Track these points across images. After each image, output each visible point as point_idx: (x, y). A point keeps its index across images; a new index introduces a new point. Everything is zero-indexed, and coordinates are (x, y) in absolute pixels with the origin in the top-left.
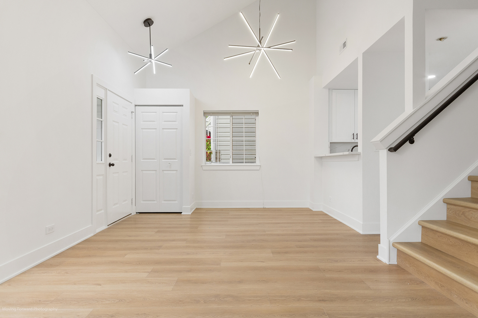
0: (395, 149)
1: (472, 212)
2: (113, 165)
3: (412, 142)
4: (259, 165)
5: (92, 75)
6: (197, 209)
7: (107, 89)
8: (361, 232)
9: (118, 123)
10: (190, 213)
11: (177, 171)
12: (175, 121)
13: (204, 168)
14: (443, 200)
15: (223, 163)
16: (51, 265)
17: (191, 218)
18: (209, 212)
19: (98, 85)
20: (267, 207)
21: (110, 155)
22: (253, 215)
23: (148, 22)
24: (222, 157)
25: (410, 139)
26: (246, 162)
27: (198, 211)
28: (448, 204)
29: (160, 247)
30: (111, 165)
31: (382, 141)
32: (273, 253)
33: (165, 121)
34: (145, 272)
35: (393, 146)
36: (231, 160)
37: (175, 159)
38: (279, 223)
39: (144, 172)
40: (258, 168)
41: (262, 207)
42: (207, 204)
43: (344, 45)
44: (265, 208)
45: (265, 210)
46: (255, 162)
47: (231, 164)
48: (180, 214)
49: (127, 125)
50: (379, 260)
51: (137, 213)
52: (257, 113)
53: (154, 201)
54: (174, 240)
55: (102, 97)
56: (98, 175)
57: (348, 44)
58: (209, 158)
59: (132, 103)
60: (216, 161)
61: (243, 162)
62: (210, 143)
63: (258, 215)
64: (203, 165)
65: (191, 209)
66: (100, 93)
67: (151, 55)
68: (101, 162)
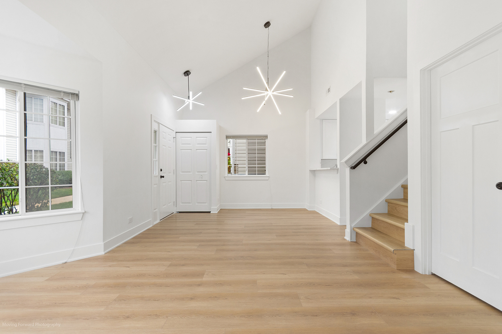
0: (354, 168)
1: (400, 207)
2: (163, 177)
3: (366, 163)
4: (268, 176)
5: (151, 115)
6: (221, 209)
7: (159, 123)
8: (339, 224)
9: (166, 146)
10: (217, 212)
11: (207, 181)
12: (205, 144)
13: (227, 179)
14: (386, 200)
15: (241, 175)
16: (133, 243)
17: (217, 215)
18: (230, 211)
19: (155, 121)
20: (273, 208)
21: (161, 170)
22: (264, 213)
23: (187, 73)
24: (240, 169)
25: (364, 160)
26: (258, 174)
27: (222, 211)
28: (389, 203)
29: (201, 233)
30: (162, 177)
31: (346, 162)
32: (277, 236)
33: (198, 144)
34: (195, 246)
35: (353, 166)
36: (247, 172)
37: (206, 172)
38: (282, 219)
39: (182, 182)
40: (267, 179)
41: (271, 208)
42: (229, 206)
43: (329, 90)
44: (273, 209)
45: (272, 210)
46: (265, 174)
47: (247, 175)
48: (209, 213)
49: (171, 148)
50: (345, 239)
51: (177, 212)
52: (266, 137)
53: (190, 203)
54: (209, 229)
55: (157, 129)
56: (155, 184)
57: (331, 90)
58: (229, 171)
59: (174, 131)
60: (235, 173)
61: (256, 174)
62: (230, 159)
63: (267, 213)
64: (226, 176)
65: (218, 210)
66: (155, 126)
67: (189, 97)
68: (156, 175)
